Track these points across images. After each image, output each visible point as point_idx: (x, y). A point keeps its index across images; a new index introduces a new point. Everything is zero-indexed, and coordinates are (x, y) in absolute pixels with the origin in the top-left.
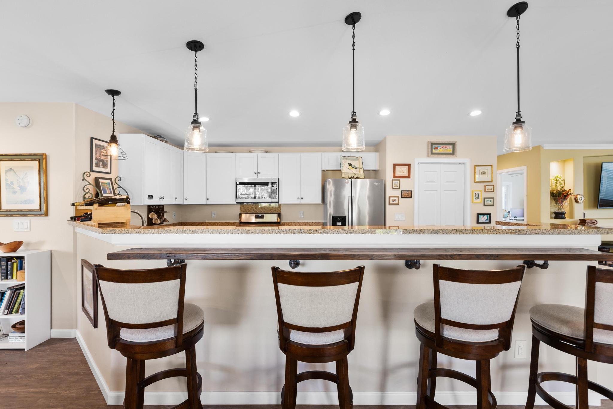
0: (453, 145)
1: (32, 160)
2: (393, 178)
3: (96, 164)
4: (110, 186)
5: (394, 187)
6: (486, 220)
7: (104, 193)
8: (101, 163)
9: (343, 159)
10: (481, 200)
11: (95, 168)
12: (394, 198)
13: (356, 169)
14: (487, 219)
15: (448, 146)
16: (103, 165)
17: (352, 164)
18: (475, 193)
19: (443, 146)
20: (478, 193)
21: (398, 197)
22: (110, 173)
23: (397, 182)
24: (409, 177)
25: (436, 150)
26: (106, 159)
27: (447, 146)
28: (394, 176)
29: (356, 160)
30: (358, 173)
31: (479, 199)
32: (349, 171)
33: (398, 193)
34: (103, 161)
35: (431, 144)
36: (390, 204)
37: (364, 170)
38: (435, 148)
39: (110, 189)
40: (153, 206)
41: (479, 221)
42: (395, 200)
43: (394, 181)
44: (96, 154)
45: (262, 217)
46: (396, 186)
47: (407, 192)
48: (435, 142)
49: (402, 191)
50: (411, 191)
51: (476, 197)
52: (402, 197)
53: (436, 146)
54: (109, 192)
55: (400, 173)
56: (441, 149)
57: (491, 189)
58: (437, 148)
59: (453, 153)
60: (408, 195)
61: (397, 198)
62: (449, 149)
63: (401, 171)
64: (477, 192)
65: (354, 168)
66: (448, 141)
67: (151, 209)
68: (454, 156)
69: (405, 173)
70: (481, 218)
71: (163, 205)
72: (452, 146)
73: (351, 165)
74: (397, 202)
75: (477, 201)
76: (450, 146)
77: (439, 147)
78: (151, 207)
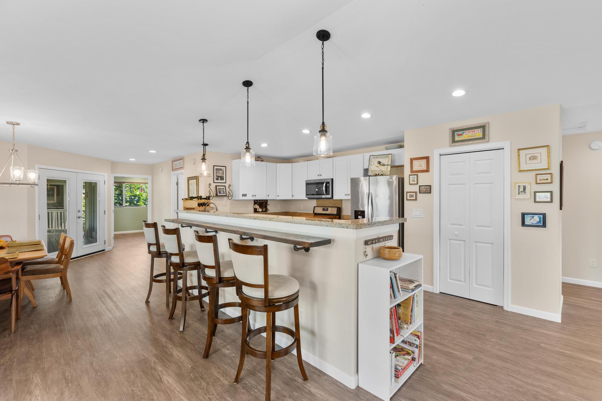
0: (483, 127)
1: (193, 179)
2: (411, 173)
3: (216, 179)
4: (224, 190)
5: (411, 183)
6: (538, 222)
7: (219, 194)
8: (219, 178)
9: (374, 158)
10: (528, 195)
11: (215, 181)
12: (412, 194)
13: (384, 166)
14: (540, 222)
15: (476, 130)
16: (221, 179)
17: (381, 162)
18: (519, 186)
19: (469, 131)
20: (524, 186)
21: (416, 193)
22: (226, 183)
23: (415, 177)
24: (427, 171)
25: (460, 137)
26: (223, 176)
27: (474, 130)
28: (412, 171)
29: (386, 157)
30: (386, 170)
31: (525, 193)
32: (377, 169)
33: (416, 188)
34: (221, 177)
35: (453, 131)
36: (407, 200)
37: (392, 167)
38: (458, 135)
39: (224, 191)
40: (257, 200)
41: (526, 223)
42: (412, 196)
43: (411, 176)
44: (216, 173)
45: (327, 210)
46: (414, 181)
47: (426, 187)
48: (457, 128)
49: (420, 186)
50: (430, 186)
51: (521, 190)
52: (420, 193)
53: (460, 133)
54: (223, 193)
55: (418, 168)
56: (466, 135)
57: (547, 179)
58: (462, 135)
59: (483, 137)
60: (427, 190)
61: (414, 194)
62: (478, 133)
63: (420, 165)
64: (522, 185)
65: (382, 166)
66: (474, 124)
67: (256, 202)
68: (484, 141)
69: (424, 167)
70: (529, 219)
71: (267, 200)
72: (482, 129)
73: (379, 163)
74: (414, 198)
75: (522, 196)
76: (479, 129)
77: (463, 133)
78: (256, 201)
